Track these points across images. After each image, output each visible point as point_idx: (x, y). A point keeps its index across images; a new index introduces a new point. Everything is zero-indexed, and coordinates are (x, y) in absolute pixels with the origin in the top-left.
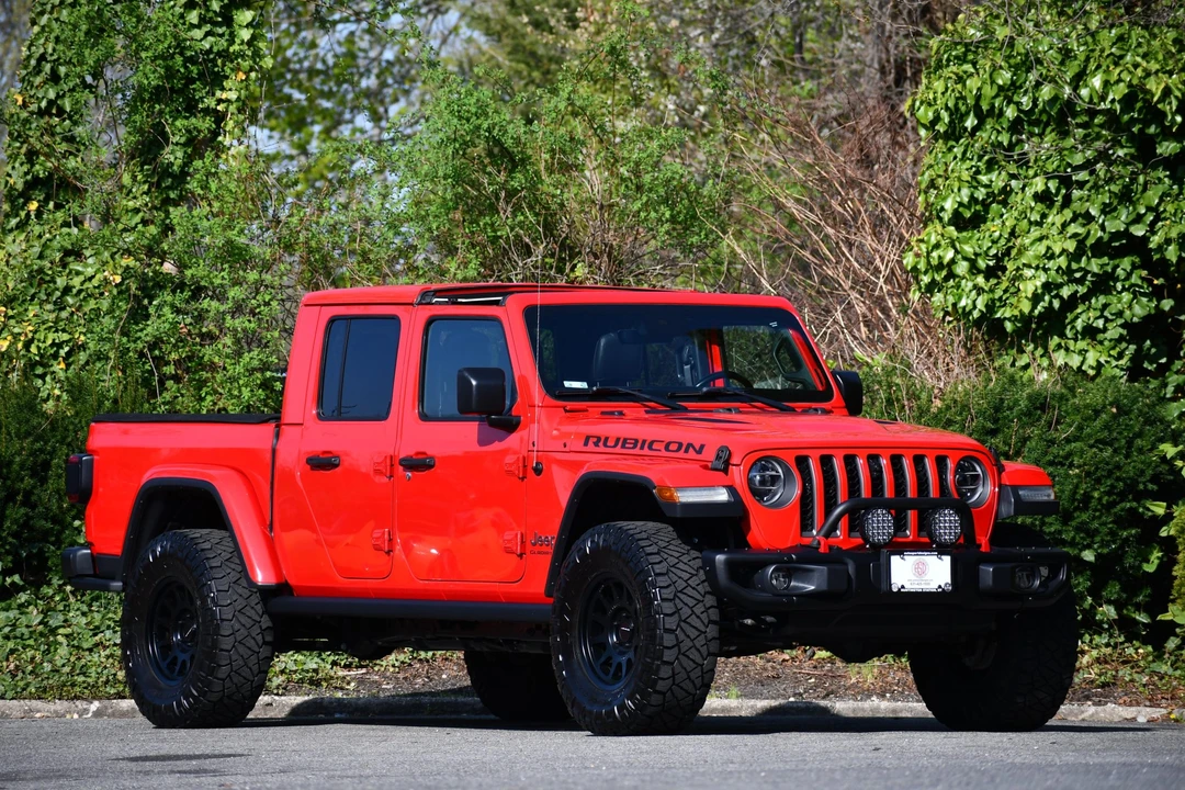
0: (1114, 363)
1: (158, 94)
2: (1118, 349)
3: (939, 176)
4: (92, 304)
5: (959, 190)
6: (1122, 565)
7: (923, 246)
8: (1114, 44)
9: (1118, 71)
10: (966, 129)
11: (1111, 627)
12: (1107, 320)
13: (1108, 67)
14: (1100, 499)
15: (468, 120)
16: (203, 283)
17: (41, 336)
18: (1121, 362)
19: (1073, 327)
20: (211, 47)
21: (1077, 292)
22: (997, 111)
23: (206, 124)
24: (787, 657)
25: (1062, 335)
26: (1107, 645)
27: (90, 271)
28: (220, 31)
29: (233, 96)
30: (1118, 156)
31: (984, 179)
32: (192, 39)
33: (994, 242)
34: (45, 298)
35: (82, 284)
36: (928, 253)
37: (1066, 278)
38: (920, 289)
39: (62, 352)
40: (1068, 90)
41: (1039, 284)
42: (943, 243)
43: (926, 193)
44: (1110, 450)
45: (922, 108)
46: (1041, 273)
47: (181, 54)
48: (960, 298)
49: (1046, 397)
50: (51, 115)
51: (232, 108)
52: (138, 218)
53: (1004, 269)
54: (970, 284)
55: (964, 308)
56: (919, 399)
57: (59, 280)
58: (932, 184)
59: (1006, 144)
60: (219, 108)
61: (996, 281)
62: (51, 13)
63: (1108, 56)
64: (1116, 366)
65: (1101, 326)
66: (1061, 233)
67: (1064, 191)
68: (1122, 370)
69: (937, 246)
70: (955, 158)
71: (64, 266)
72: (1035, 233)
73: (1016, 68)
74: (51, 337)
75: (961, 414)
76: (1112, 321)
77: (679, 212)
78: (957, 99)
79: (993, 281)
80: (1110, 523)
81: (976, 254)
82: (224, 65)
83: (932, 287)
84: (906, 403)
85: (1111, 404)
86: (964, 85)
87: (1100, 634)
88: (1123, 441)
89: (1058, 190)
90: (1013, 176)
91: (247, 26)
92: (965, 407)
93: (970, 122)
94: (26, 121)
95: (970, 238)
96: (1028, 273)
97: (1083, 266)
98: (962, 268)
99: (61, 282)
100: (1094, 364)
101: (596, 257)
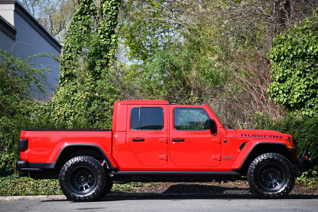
0: (316, 114)
1: (94, 55)
2: (317, 110)
4: (79, 103)
5: (280, 74)
7: (271, 87)
8: (315, 39)
10: (281, 59)
11: (315, 176)
13: (314, 45)
14: (312, 146)
16: (104, 98)
17: (67, 111)
19: (307, 106)
20: (106, 43)
21: (307, 97)
22: (288, 55)
23: (104, 61)
24: (239, 184)
25: (304, 107)
26: (315, 180)
27: (79, 96)
28: (108, 40)
29: (111, 54)
30: (316, 66)
31: (285, 71)
32: (101, 42)
33: (288, 86)
34: (69, 102)
35: (77, 99)
36: (273, 89)
37: (305, 94)
38: (271, 97)
39: (72, 115)
40: (304, 50)
41: (298, 95)
43: (272, 74)
44: (314, 134)
45: (271, 55)
47: (99, 45)
48: (280, 99)
49: (299, 122)
50: (70, 60)
51: (111, 57)
52: (90, 83)
53: (290, 92)
54: (282, 96)
56: (269, 123)
58: (274, 72)
59: (290, 63)
60: (108, 57)
62: (70, 36)
63: (313, 42)
65: (313, 105)
66: (303, 83)
67: (304, 74)
69: (275, 87)
70: (279, 66)
71: (73, 94)
72: (297, 84)
73: (292, 45)
74: (70, 111)
76: (316, 104)
77: (214, 80)
78: (279, 52)
79: (288, 95)
81: (284, 89)
82: (109, 47)
83: (274, 97)
84: (266, 124)
85: (315, 124)
86: (281, 50)
87: (313, 178)
90: (292, 70)
91: (114, 38)
92: (280, 125)
94: (64, 61)
95: (282, 85)
96: (296, 93)
97: (309, 91)
98: (280, 92)
99: (72, 98)
100: (312, 114)
101: (195, 90)
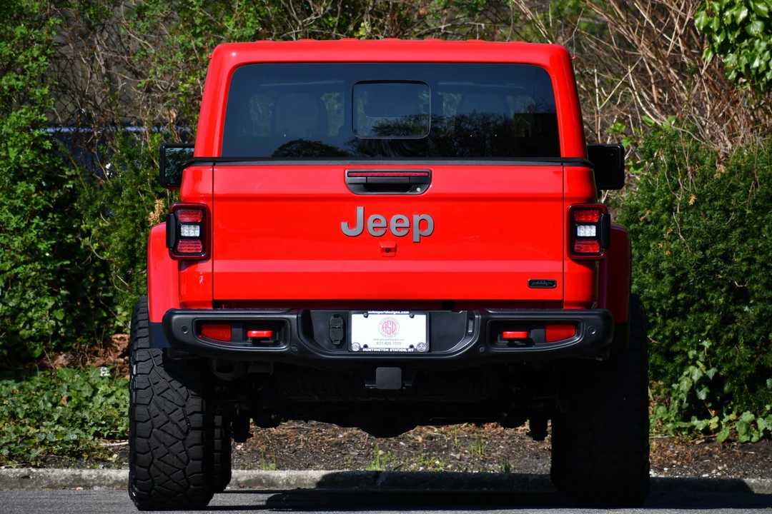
7: (716, 5)
36: (722, 12)
38: (713, 49)
48: (753, 59)
54: (764, 45)
55: (757, 69)
56: (702, 163)
69: (731, 5)
75: (745, 179)
83: (725, 48)
84: (689, 168)
92: (749, 173)
98: (756, 27)
101: (380, 16)
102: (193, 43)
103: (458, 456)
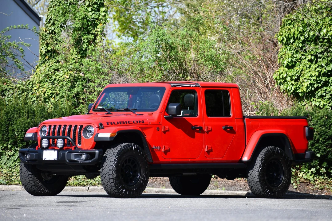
0: (328, 105)
1: (80, 29)
2: (329, 101)
3: (283, 55)
4: (61, 83)
5: (288, 58)
6: (327, 158)
7: (278, 73)
8: (330, 21)
9: (330, 28)
10: (291, 42)
11: (324, 174)
12: (326, 93)
13: (328, 27)
14: (322, 140)
15: (160, 37)
16: (90, 78)
17: (48, 91)
18: (330, 105)
19: (317, 95)
20: (94, 17)
21: (318, 86)
22: (299, 38)
23: (92, 37)
24: (239, 180)
25: (314, 97)
26: (323, 179)
27: (61, 75)
28: (97, 13)
29: (99, 30)
30: (330, 50)
31: (295, 56)
32: (89, 15)
33: (297, 72)
34: (49, 81)
35: (59, 78)
36: (280, 75)
37: (316, 82)
38: (277, 84)
39: (53, 96)
40: (317, 33)
41: (308, 83)
42: (284, 72)
43: (280, 59)
44: (325, 128)
45: (279, 36)
46: (309, 80)
47: (86, 19)
48: (288, 87)
49: (308, 113)
50: (52, 34)
51: (99, 33)
52: (74, 61)
53: (299, 79)
54: (290, 83)
55: (289, 89)
56: (275, 113)
57: (53, 77)
58: (281, 57)
59: (301, 46)
60: (96, 33)
61: (297, 82)
62: (53, 7)
63: (328, 24)
64: (328, 106)
65: (325, 95)
66: (315, 70)
67: (316, 59)
68: (330, 106)
69: (282, 73)
70: (288, 50)
71: (55, 73)
72: (308, 70)
73: (304, 27)
74: (50, 91)
76: (328, 94)
77: (214, 63)
78: (289, 34)
79: (296, 82)
80: (324, 147)
81: (292, 75)
82: (97, 22)
83: (281, 84)
84: (271, 114)
85: (325, 116)
86: (290, 31)
87: (321, 176)
88: (328, 125)
89: (314, 59)
90: (302, 55)
91: (103, 12)
93: (292, 41)
94: (46, 35)
95: (291, 71)
96: (306, 80)
97: (320, 79)
98: (288, 79)
99: (54, 77)
100: (323, 105)
101: (193, 74)
102: (145, 80)
103: (211, 186)
